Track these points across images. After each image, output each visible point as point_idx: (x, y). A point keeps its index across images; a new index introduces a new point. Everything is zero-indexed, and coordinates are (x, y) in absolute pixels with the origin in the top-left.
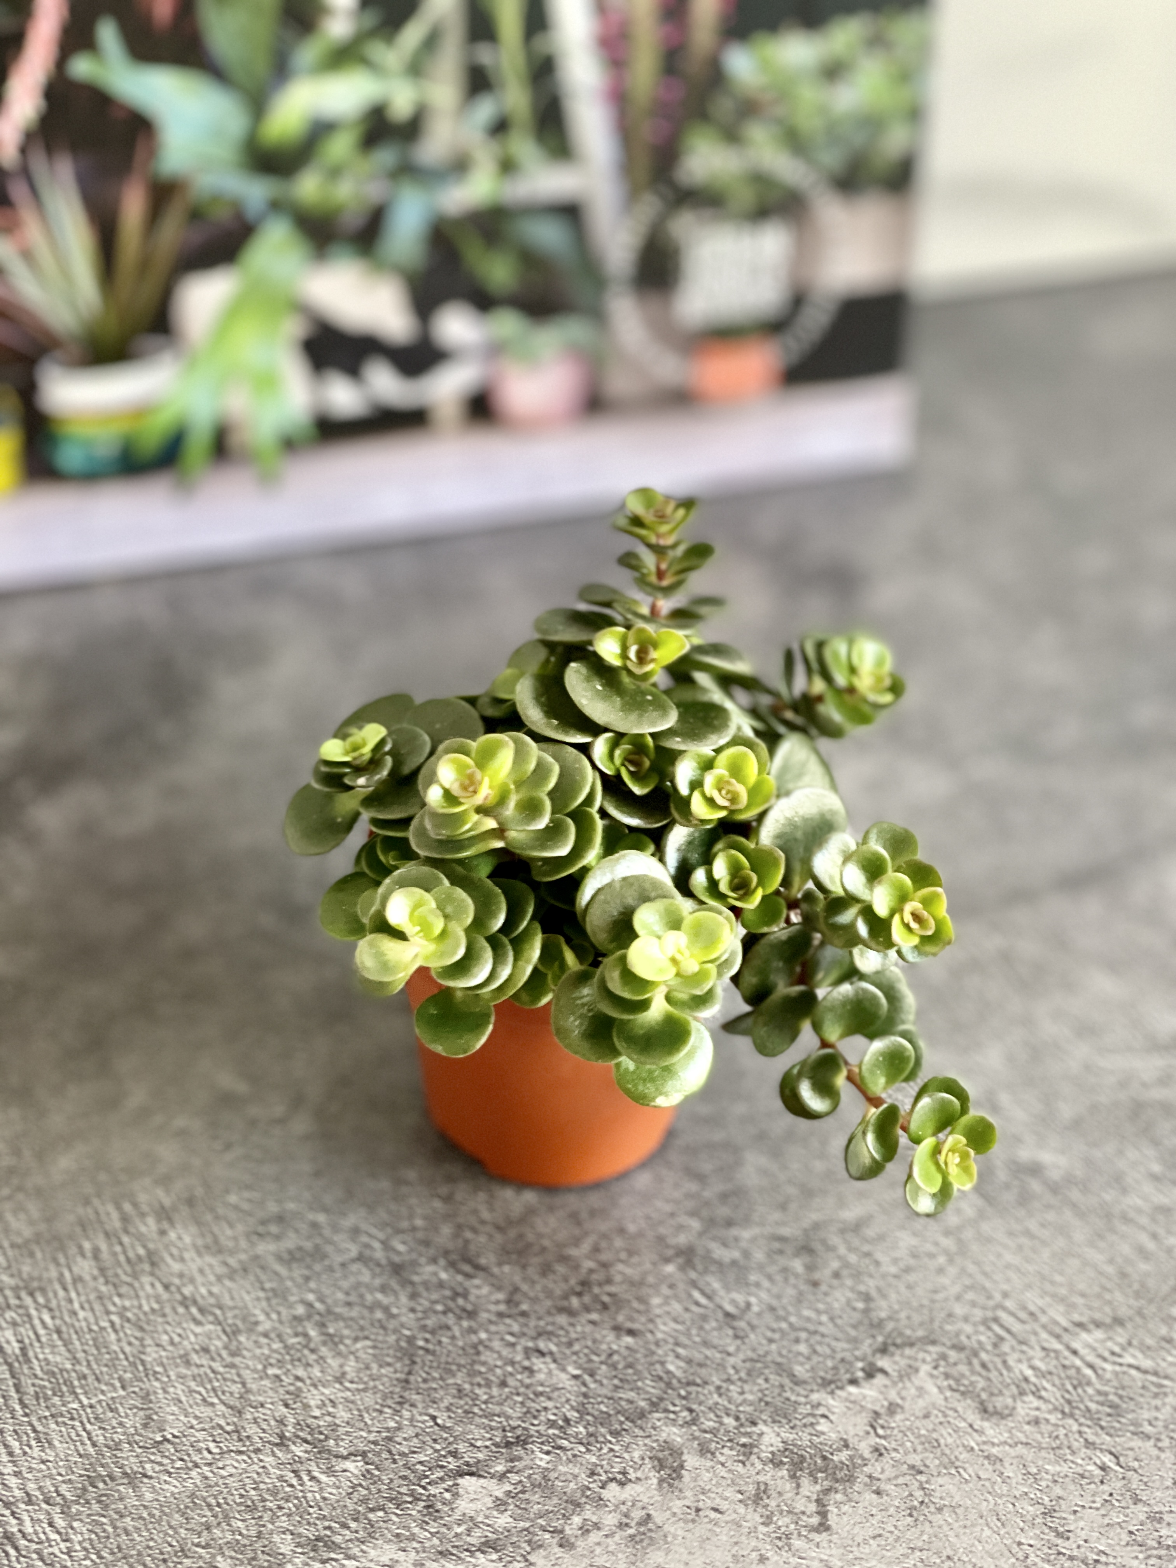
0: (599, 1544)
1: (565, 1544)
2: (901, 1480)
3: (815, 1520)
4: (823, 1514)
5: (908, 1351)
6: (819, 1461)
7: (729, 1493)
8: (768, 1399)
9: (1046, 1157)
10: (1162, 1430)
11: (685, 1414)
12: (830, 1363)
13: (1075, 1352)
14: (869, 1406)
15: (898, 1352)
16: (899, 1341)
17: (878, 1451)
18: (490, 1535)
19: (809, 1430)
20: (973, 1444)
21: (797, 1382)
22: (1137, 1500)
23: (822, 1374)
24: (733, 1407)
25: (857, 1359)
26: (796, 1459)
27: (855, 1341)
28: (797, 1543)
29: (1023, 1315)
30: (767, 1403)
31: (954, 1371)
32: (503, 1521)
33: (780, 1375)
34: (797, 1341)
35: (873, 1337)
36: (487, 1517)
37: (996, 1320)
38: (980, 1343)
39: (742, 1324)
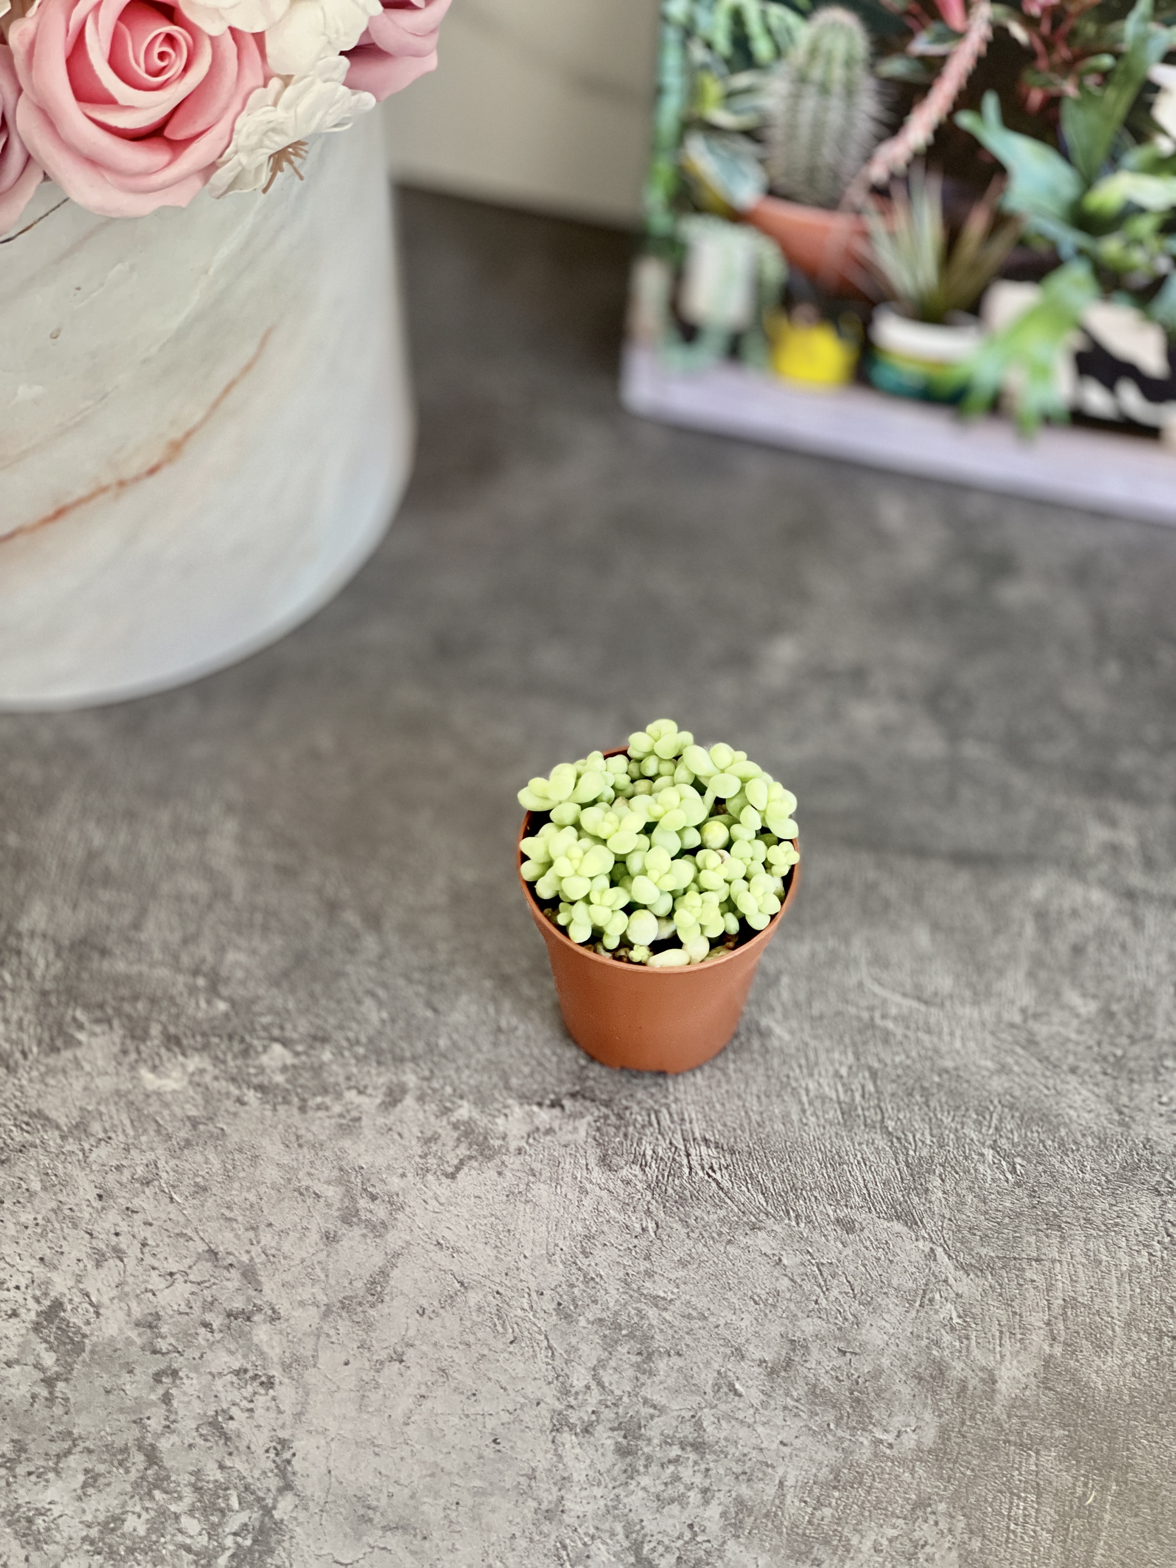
0: (320, 1118)
1: (303, 1109)
2: (518, 1174)
3: (450, 1170)
4: (458, 1169)
5: (588, 1104)
6: (481, 1138)
7: (416, 1131)
8: (482, 1089)
9: (778, 1030)
10: (700, 1226)
11: (427, 1073)
12: (535, 1087)
13: (688, 1155)
14: (537, 1122)
15: (581, 1101)
16: (587, 1095)
17: (520, 1151)
18: (266, 1083)
19: (490, 1118)
20: (579, 1176)
21: (508, 1087)
22: (647, 1258)
23: (525, 1090)
24: (457, 1082)
25: (554, 1092)
26: (469, 1130)
27: (561, 1081)
28: (430, 1177)
29: (676, 1117)
30: (479, 1091)
31: (604, 1129)
32: (279, 1079)
33: (500, 1078)
34: (527, 1064)
35: (574, 1084)
36: (273, 1072)
37: (657, 1113)
38: (636, 1120)
39: (502, 1038)
